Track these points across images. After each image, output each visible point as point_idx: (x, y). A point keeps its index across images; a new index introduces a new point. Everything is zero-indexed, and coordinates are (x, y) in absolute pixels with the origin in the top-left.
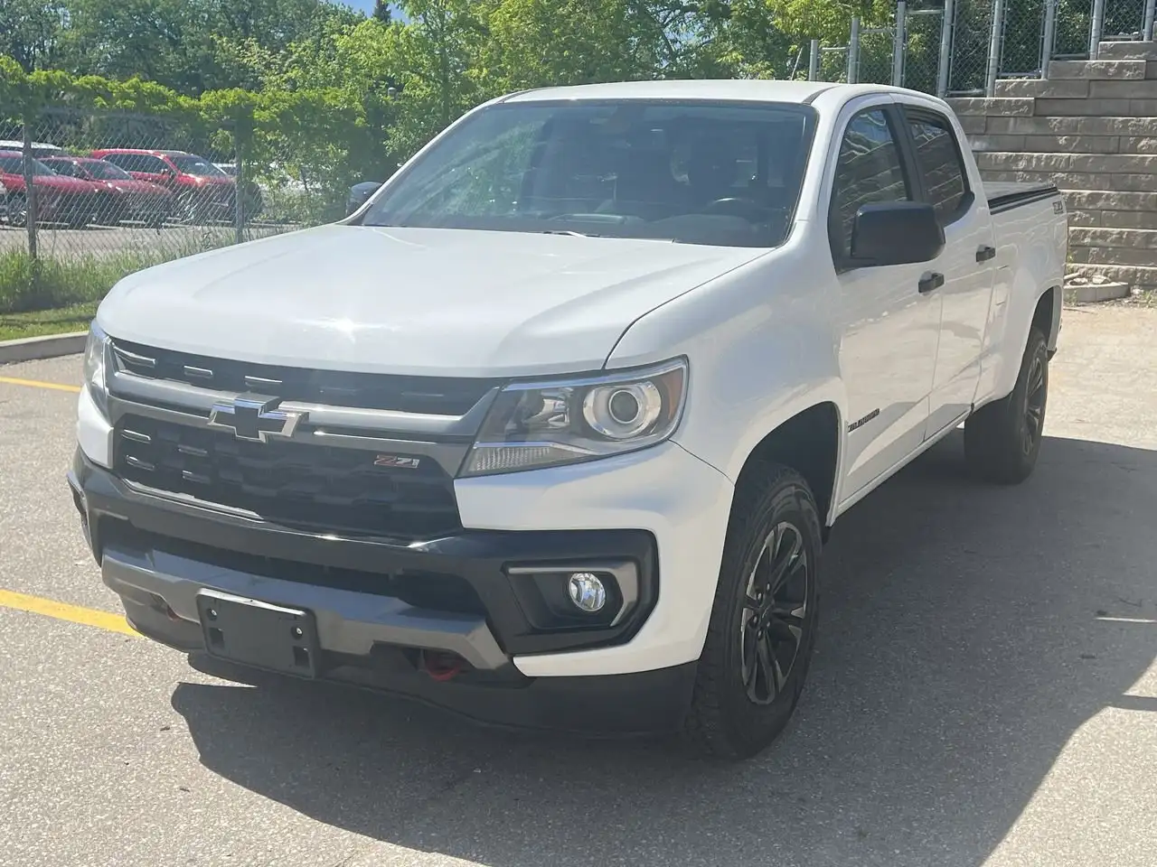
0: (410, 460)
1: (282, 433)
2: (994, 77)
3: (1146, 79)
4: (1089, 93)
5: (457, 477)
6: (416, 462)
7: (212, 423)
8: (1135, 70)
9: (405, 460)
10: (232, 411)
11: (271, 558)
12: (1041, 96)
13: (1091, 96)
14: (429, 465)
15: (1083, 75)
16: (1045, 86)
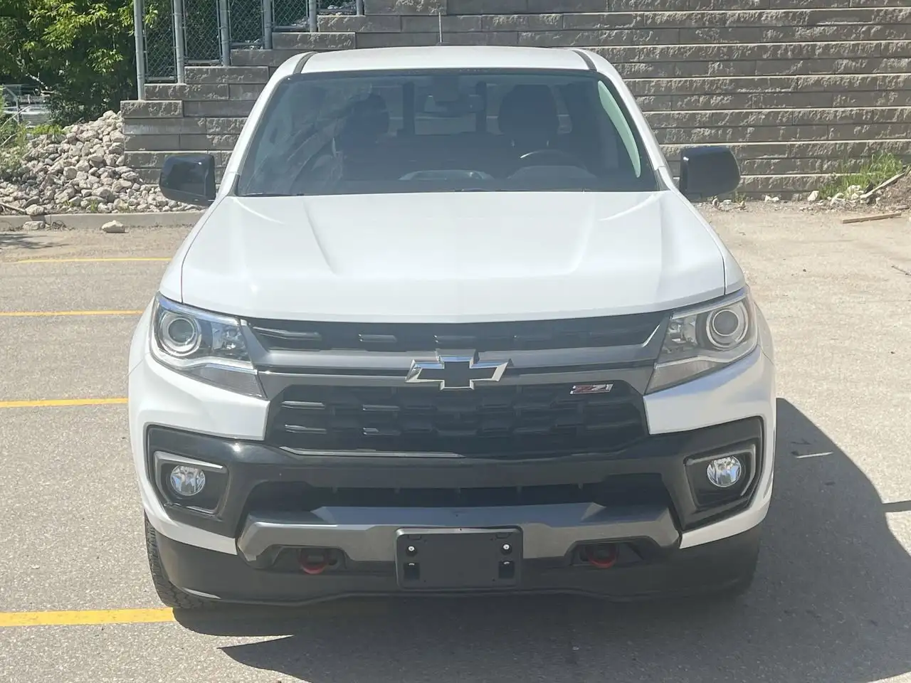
0: (604, 386)
1: (493, 379)
2: (315, 13)
3: (448, 15)
4: (401, 28)
5: (645, 394)
6: (609, 387)
7: (415, 379)
8: (439, 7)
9: (599, 387)
10: (442, 367)
11: (462, 489)
12: (360, 31)
13: (403, 31)
14: (621, 388)
15: (394, 11)
16: (363, 22)
